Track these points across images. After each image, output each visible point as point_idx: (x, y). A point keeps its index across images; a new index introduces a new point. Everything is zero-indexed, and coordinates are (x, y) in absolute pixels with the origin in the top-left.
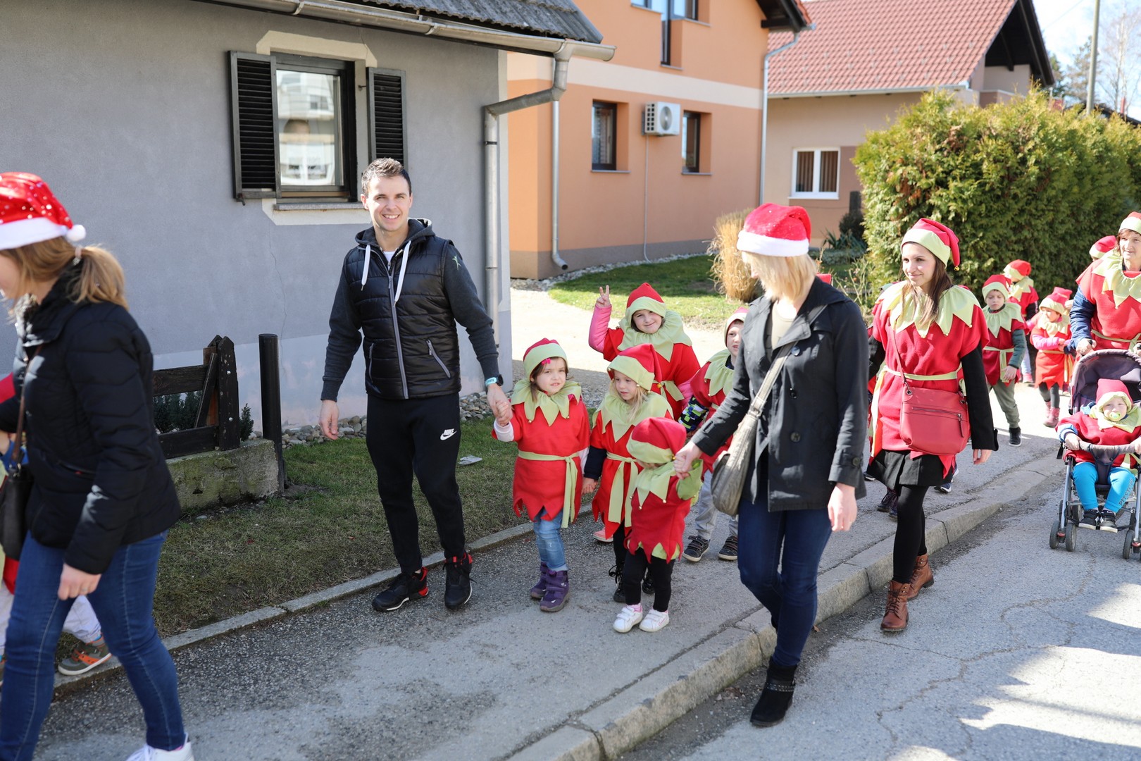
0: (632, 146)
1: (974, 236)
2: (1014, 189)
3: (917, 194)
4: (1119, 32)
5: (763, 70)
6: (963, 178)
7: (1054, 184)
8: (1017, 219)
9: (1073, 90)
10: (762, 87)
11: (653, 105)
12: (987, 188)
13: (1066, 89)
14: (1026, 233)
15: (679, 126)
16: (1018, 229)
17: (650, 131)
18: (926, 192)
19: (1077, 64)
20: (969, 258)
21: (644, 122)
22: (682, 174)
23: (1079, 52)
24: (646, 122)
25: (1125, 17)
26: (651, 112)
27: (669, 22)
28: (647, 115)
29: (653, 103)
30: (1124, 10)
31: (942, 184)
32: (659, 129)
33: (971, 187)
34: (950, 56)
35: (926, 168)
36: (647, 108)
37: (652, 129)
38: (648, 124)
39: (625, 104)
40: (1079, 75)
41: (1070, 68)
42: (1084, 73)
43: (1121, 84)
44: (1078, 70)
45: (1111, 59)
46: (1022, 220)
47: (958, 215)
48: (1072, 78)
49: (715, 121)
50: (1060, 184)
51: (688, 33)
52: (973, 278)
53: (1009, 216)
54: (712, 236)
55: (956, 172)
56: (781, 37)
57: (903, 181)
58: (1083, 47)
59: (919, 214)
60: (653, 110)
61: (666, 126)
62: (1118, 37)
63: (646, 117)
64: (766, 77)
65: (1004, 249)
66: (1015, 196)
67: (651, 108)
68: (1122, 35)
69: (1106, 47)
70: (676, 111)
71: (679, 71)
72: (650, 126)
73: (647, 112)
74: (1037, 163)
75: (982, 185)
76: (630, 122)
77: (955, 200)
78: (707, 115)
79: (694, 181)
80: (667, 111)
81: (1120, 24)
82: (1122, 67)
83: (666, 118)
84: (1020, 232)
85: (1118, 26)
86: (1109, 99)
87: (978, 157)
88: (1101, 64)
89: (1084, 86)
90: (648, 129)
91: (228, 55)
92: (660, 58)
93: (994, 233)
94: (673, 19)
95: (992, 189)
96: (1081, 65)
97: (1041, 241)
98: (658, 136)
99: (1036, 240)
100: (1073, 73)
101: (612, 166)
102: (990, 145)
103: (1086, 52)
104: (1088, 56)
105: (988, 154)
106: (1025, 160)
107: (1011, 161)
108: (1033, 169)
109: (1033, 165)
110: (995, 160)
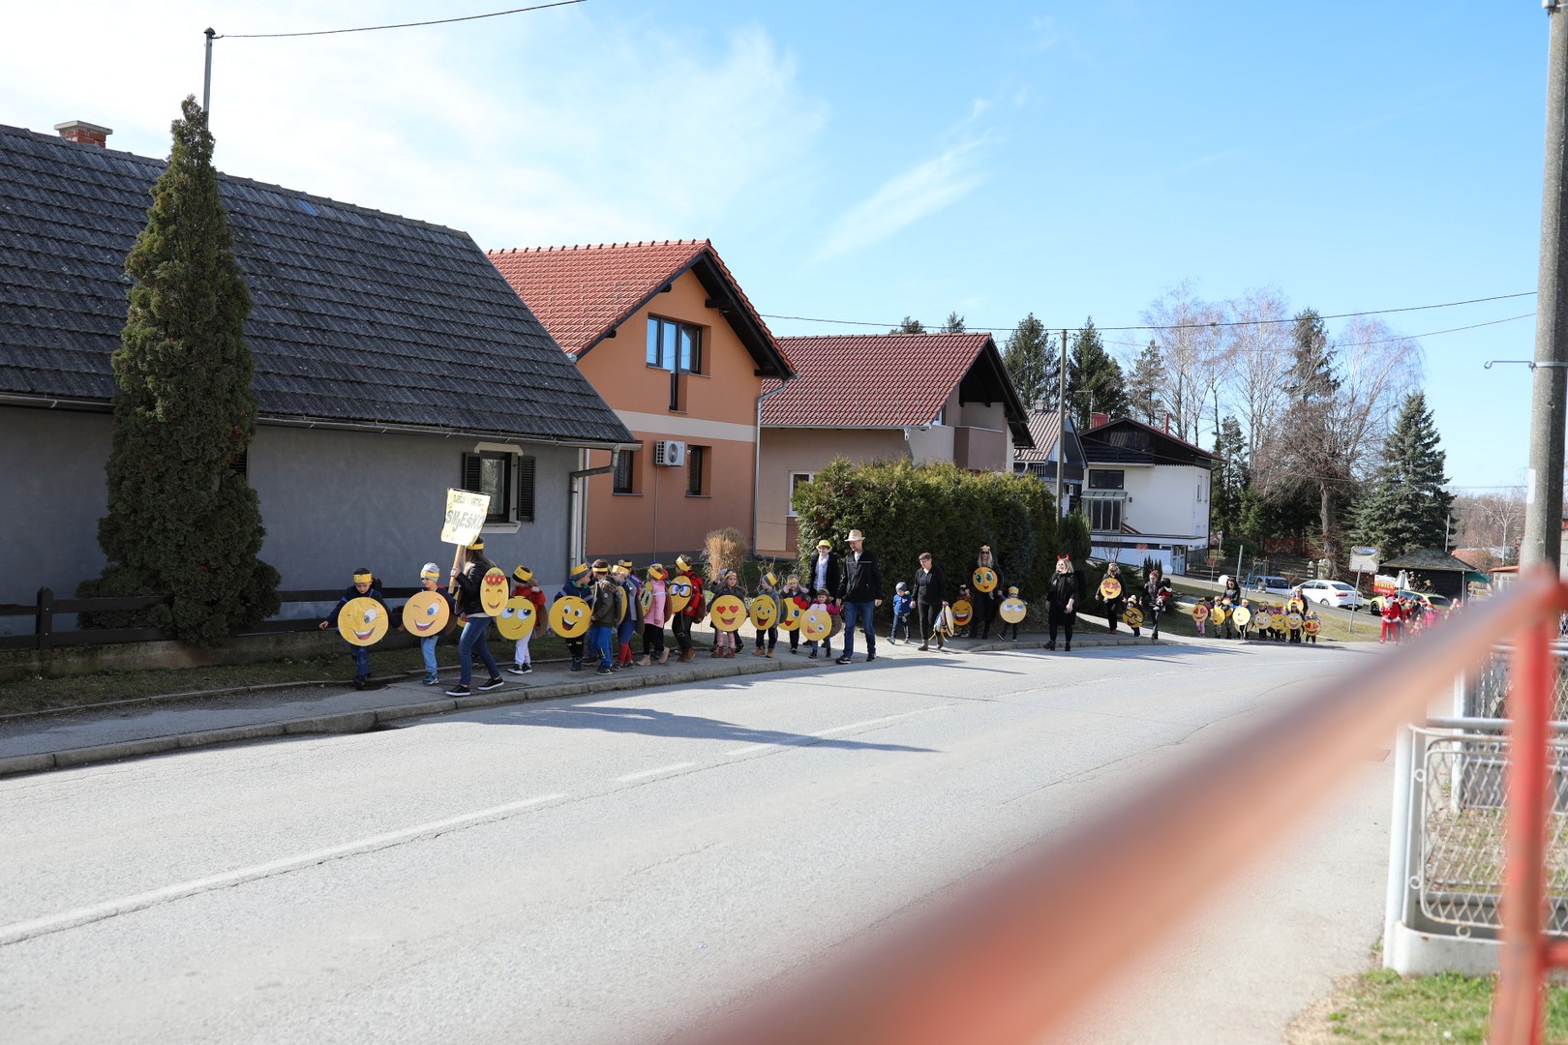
0: (646, 475)
2: (882, 521)
3: (826, 522)
5: (756, 410)
6: (851, 514)
7: (908, 518)
9: (1135, 398)
10: (756, 424)
11: (663, 443)
12: (865, 520)
14: (891, 548)
15: (682, 457)
16: (887, 545)
17: (660, 463)
18: (831, 522)
19: (1138, 370)
21: (655, 456)
22: (687, 497)
23: (1140, 357)
24: (657, 456)
26: (661, 448)
27: (677, 374)
28: (657, 450)
29: (662, 441)
31: (839, 516)
32: (667, 461)
34: (920, 399)
35: (830, 506)
36: (658, 445)
37: (662, 461)
40: (1142, 382)
42: (1147, 380)
43: (1185, 394)
44: (1141, 377)
46: (889, 539)
48: (1135, 386)
49: (714, 451)
50: (910, 518)
51: (693, 384)
53: (880, 537)
54: (704, 546)
55: (847, 510)
56: (772, 383)
57: (818, 513)
58: (1145, 353)
60: (663, 446)
61: (672, 459)
63: (657, 452)
64: (759, 417)
66: (883, 525)
67: (661, 444)
69: (1169, 352)
70: (681, 447)
71: (685, 415)
72: (660, 459)
73: (657, 448)
74: (896, 505)
75: (862, 518)
76: (644, 461)
78: (709, 448)
79: (696, 503)
80: (674, 447)
83: (674, 453)
87: (860, 501)
88: (1165, 371)
90: (658, 461)
91: (464, 455)
92: (668, 403)
94: (680, 373)
95: (869, 521)
96: (1142, 372)
98: (666, 466)
99: (900, 553)
100: (1135, 380)
101: (629, 490)
102: (868, 494)
103: (1148, 358)
104: (1151, 362)
105: (866, 499)
106: (888, 504)
107: (880, 504)
108: (894, 510)
109: (893, 507)
110: (870, 503)
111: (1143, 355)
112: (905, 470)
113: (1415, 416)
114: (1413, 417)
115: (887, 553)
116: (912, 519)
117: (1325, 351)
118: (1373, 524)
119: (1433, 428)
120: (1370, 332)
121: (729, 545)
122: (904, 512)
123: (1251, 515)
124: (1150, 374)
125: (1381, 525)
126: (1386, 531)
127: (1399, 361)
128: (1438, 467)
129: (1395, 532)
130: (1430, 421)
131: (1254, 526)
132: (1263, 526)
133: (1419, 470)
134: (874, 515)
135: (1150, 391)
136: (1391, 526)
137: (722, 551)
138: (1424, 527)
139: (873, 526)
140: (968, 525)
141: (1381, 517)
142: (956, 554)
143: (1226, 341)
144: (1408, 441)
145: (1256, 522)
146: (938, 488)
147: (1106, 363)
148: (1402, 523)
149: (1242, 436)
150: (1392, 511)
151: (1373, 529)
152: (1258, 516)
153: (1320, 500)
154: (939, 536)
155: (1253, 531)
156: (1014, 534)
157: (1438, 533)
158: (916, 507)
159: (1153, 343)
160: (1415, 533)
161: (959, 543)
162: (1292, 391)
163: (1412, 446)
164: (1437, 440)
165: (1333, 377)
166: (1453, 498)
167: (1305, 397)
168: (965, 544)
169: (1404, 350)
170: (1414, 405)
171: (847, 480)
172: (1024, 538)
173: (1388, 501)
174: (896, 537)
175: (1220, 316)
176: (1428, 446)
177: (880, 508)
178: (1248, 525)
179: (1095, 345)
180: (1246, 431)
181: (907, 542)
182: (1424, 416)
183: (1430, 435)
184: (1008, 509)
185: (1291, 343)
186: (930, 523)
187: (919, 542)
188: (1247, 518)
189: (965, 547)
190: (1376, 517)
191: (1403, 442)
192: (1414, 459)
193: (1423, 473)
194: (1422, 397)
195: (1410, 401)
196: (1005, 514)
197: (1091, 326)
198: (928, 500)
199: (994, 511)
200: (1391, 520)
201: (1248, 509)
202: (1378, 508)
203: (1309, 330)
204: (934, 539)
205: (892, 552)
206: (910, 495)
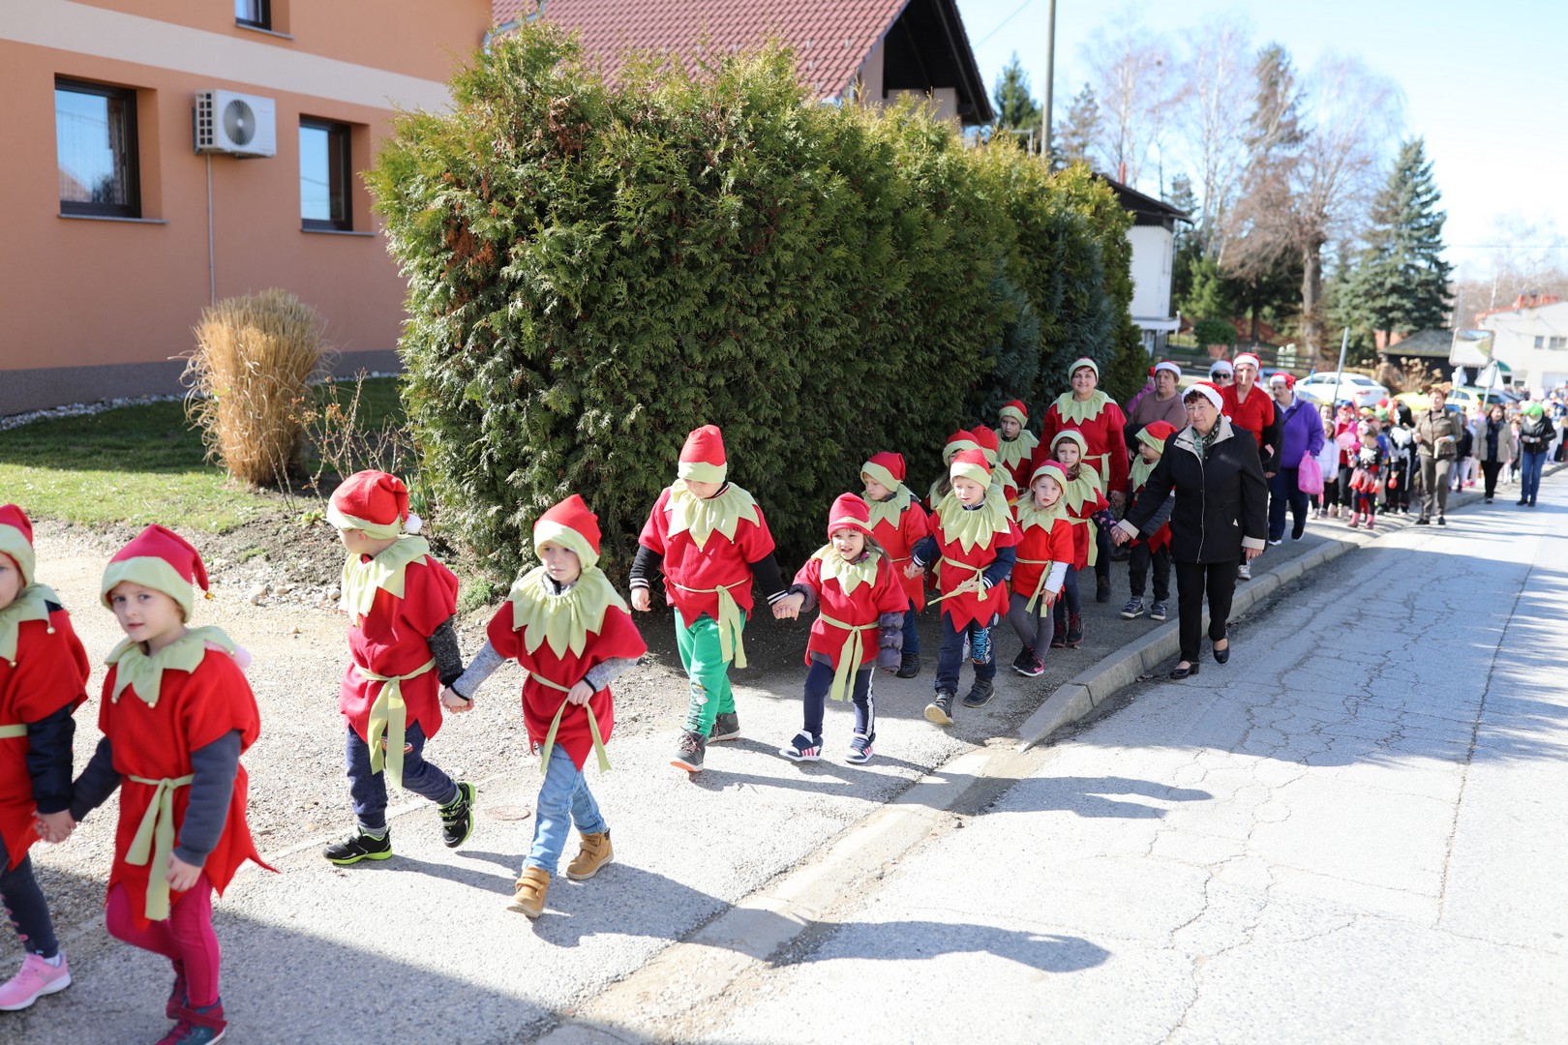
0: (174, 174)
1: (604, 351)
2: (688, 248)
3: (483, 253)
4: (1122, 78)
6: (572, 217)
7: (786, 238)
8: (706, 314)
9: (1066, 154)
11: (209, 96)
12: (626, 240)
13: (1058, 152)
14: (729, 347)
16: (710, 338)
17: (206, 146)
18: (501, 252)
19: (1071, 119)
20: (595, 404)
21: (194, 129)
22: (302, 231)
23: (1073, 104)
24: (199, 128)
25: (1128, 59)
26: (205, 109)
28: (198, 116)
29: (209, 91)
30: (1127, 49)
31: (528, 230)
32: (223, 141)
33: (588, 235)
34: (816, 59)
35: (496, 192)
36: (198, 101)
37: (210, 141)
38: (202, 132)
39: (150, 91)
40: (1074, 134)
41: (1062, 125)
42: (1080, 131)
43: (1126, 148)
44: (1072, 127)
45: (1114, 115)
46: (718, 316)
47: (564, 302)
48: (1066, 138)
50: (796, 235)
52: (607, 449)
53: (685, 309)
56: (514, 2)
57: (451, 223)
58: (1078, 97)
59: (493, 298)
60: (209, 105)
61: (240, 137)
62: (1121, 85)
63: (198, 119)
65: (678, 382)
66: (693, 264)
67: (205, 100)
68: (1125, 82)
69: (1106, 98)
70: (272, 111)
71: (286, 41)
72: (206, 136)
73: (198, 110)
74: (740, 186)
75: (612, 233)
76: (162, 128)
77: (550, 266)
78: (363, 127)
79: (334, 246)
80: (239, 108)
81: (1123, 68)
82: (1127, 125)
83: (240, 123)
84: (717, 343)
85: (1120, 71)
86: (1112, 167)
87: (606, 169)
88: (1101, 121)
89: (1081, 149)
90: (203, 141)
92: (236, 9)
93: (648, 346)
95: (640, 246)
96: (1075, 121)
97: (774, 365)
98: (221, 155)
99: (760, 364)
100: (1066, 131)
101: (132, 213)
102: (635, 144)
103: (1082, 104)
104: (1084, 110)
105: (628, 164)
106: (715, 181)
107: (682, 180)
108: (734, 202)
109: (735, 190)
110: (644, 177)
111: (1077, 101)
112: (779, 71)
113: (1412, 165)
114: (1410, 169)
115: (715, 366)
116: (802, 242)
117: (1292, 93)
118: (1356, 301)
119: (1433, 182)
120: (1344, 70)
121: (256, 341)
122: (773, 218)
123: (1207, 292)
124: (1085, 124)
125: (1367, 302)
126: (1373, 310)
127: (1377, 105)
128: (1435, 229)
129: (1383, 311)
130: (1428, 174)
131: (1209, 305)
132: (1220, 305)
133: (1416, 234)
134: (660, 222)
135: (1084, 146)
136: (1379, 303)
137: (237, 361)
138: (1420, 304)
139: (659, 268)
140: (970, 273)
141: (1367, 293)
142: (936, 360)
143: (1179, 81)
144: (1403, 197)
145: (1212, 300)
146: (886, 151)
147: (1033, 110)
148: (1393, 299)
149: (1194, 197)
150: (1381, 284)
151: (1355, 308)
152: (1216, 294)
153: (1302, 271)
154: (891, 305)
155: (1208, 313)
156: (1069, 303)
157: (1435, 313)
158: (816, 200)
159: (1087, 86)
160: (1408, 312)
161: (944, 326)
162: (1252, 142)
163: (1408, 205)
164: (1437, 198)
165: (1300, 126)
166: (1451, 269)
167: (1267, 150)
168: (959, 329)
169: (1382, 94)
170: (1412, 154)
171: (558, 94)
172: (1090, 314)
173: (1377, 274)
174: (742, 307)
175: (1168, 56)
176: (1426, 204)
177: (681, 194)
178: (1202, 305)
179: (1021, 87)
180: (1199, 192)
181: (786, 326)
182: (1422, 168)
183: (1429, 191)
184: (1053, 238)
185: (1253, 85)
186: (864, 260)
187: (826, 323)
188: (1201, 296)
189: (958, 339)
190: (1361, 293)
191: (1396, 199)
192: (1409, 221)
193: (1419, 240)
194: (1421, 143)
195: (1406, 150)
196: (1045, 249)
197: (1016, 64)
198: (856, 183)
199: (1022, 239)
200: (1380, 296)
201: (1203, 285)
202: (1365, 281)
203: (1273, 71)
204: (878, 316)
205: (733, 361)
206: (796, 160)
